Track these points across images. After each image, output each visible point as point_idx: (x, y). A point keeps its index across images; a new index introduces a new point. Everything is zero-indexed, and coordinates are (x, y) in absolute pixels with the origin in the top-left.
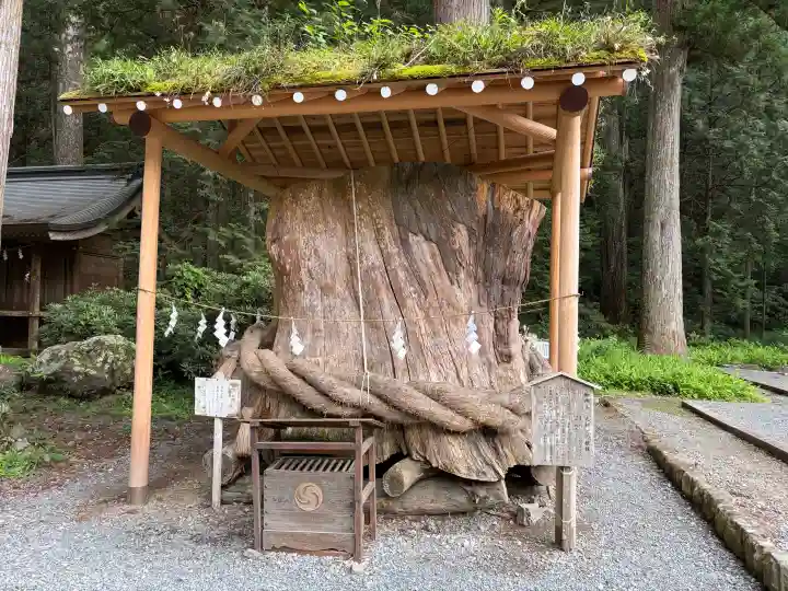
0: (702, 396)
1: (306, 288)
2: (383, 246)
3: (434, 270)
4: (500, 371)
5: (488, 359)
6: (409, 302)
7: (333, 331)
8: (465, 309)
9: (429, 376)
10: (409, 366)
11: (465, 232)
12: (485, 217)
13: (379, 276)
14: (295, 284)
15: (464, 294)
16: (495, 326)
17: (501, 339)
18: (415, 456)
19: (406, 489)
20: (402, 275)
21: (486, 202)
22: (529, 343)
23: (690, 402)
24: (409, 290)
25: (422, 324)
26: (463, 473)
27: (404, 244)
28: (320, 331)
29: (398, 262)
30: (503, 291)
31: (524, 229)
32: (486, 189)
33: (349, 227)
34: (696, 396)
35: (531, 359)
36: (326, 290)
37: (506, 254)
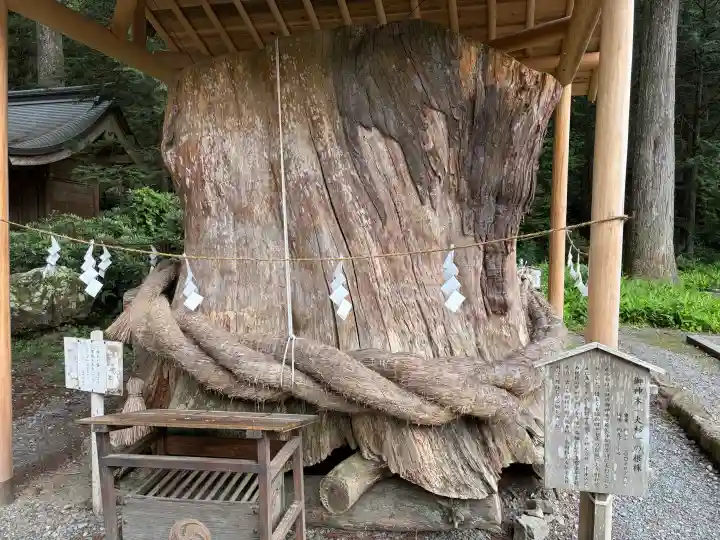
0: (706, 329)
1: (213, 211)
2: (320, 148)
3: (395, 181)
4: (491, 327)
5: (474, 312)
6: (359, 231)
7: (249, 273)
8: (442, 240)
9: (387, 340)
10: (359, 324)
11: (441, 125)
12: (473, 100)
13: (315, 194)
14: (198, 205)
15: (440, 218)
16: (485, 265)
17: (493, 281)
18: (365, 453)
19: (351, 503)
20: (347, 189)
21: (475, 79)
22: (527, 282)
23: (696, 337)
24: (359, 214)
25: (377, 261)
26: (435, 486)
27: (350, 143)
28: (231, 272)
29: (342, 171)
30: (497, 213)
31: (530, 121)
32: (473, 58)
33: (271, 121)
34: (700, 329)
35: (531, 303)
36: (241, 214)
37: (504, 158)
